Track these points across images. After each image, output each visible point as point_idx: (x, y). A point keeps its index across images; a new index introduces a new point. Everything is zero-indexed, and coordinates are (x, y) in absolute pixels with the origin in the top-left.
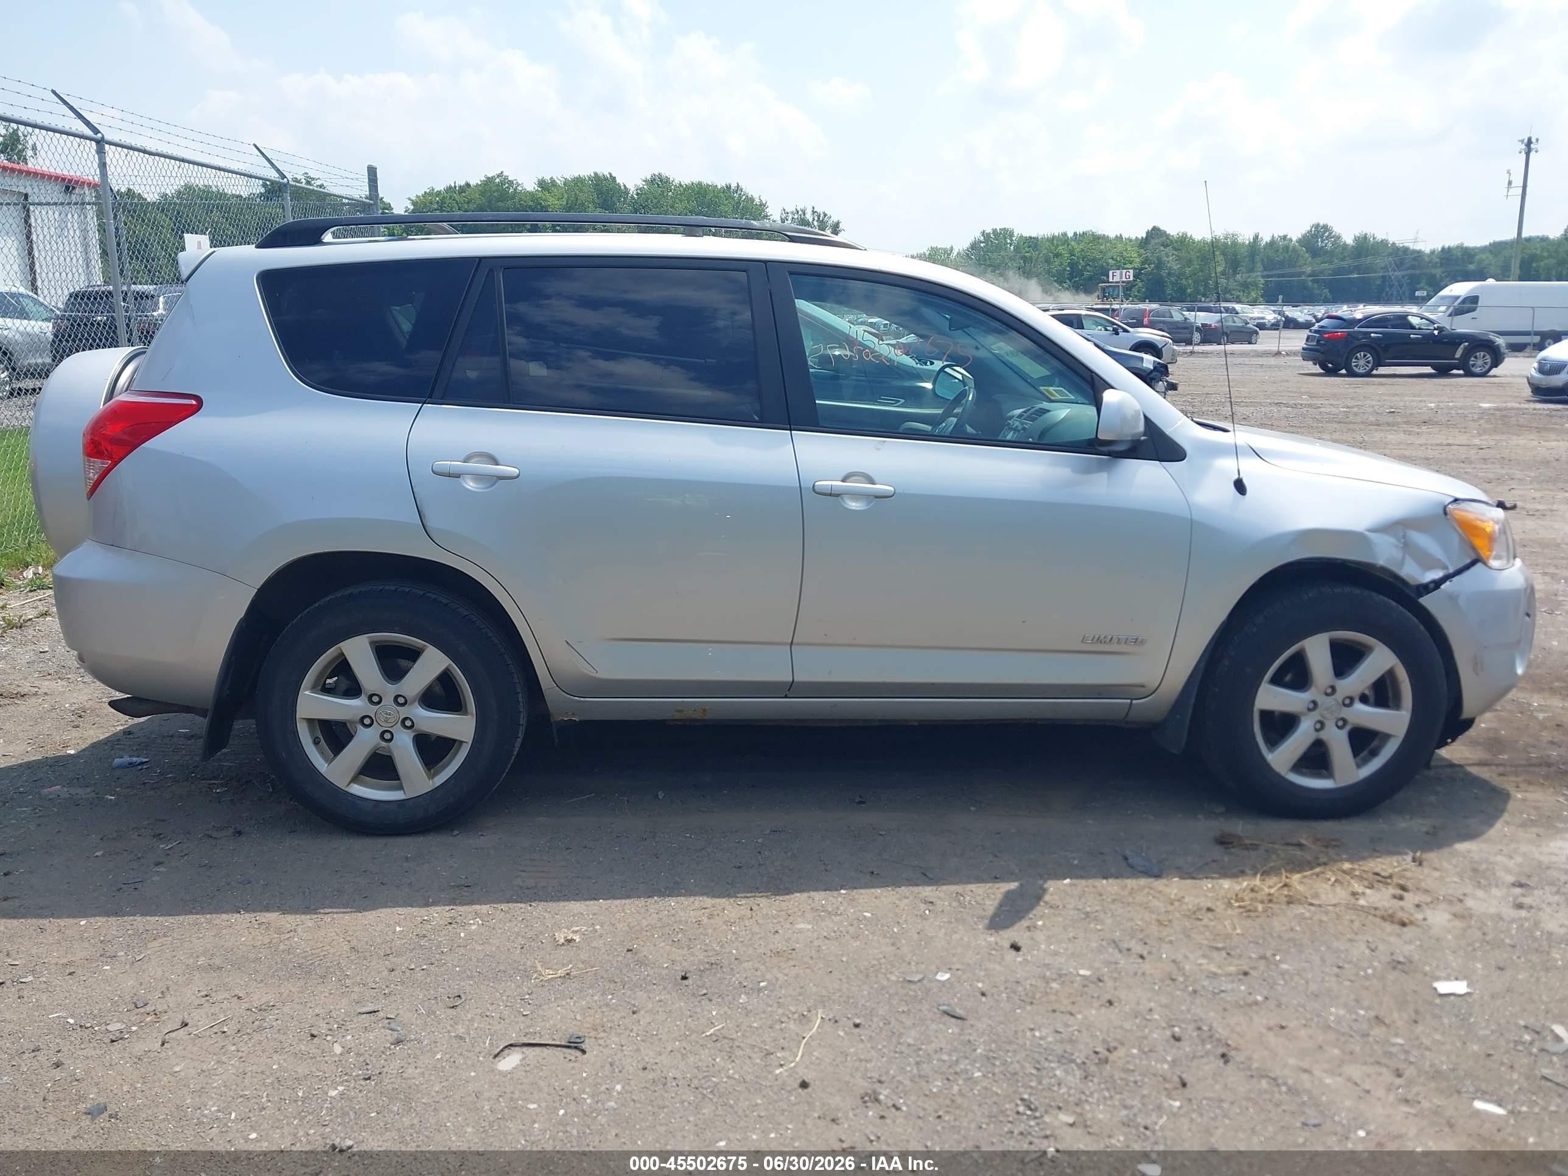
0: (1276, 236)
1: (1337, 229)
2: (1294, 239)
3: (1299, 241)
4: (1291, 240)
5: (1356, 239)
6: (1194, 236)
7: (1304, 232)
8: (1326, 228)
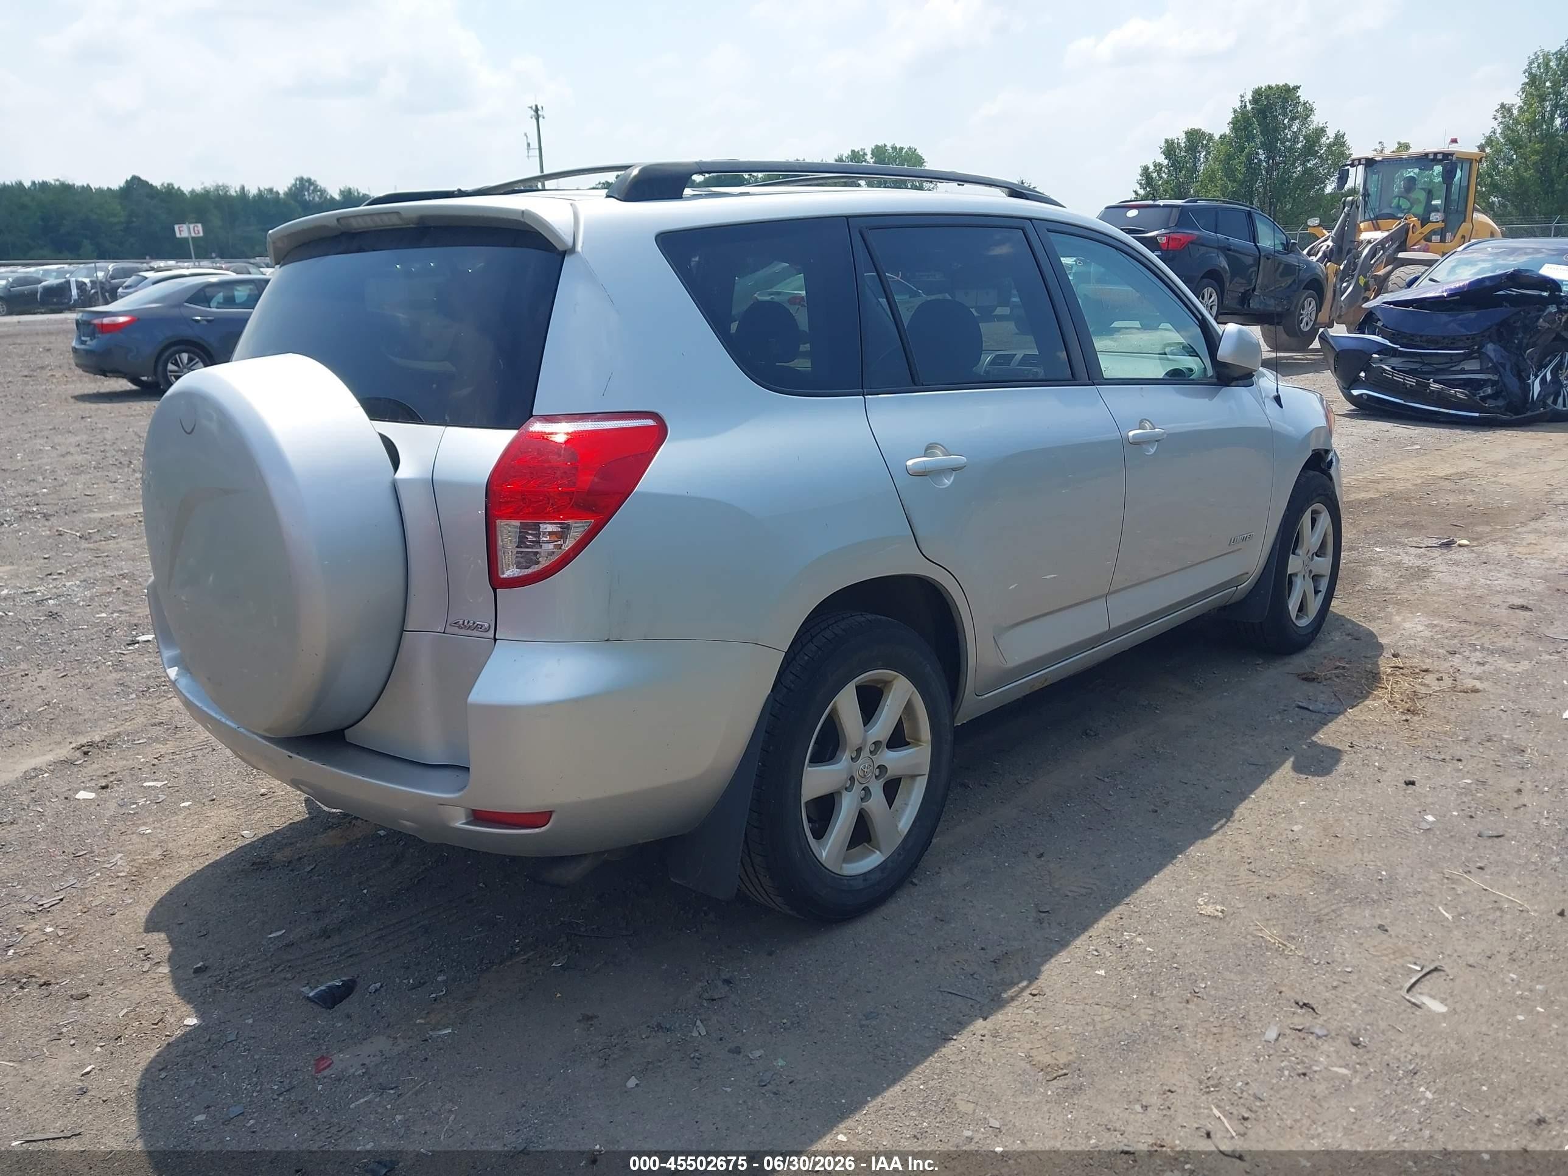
0: (262, 188)
1: (322, 183)
2: (281, 192)
3: (286, 194)
4: (278, 193)
5: (342, 192)
6: (182, 188)
7: (289, 186)
8: (309, 180)
